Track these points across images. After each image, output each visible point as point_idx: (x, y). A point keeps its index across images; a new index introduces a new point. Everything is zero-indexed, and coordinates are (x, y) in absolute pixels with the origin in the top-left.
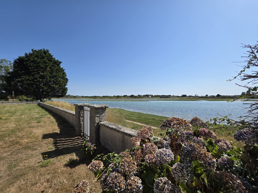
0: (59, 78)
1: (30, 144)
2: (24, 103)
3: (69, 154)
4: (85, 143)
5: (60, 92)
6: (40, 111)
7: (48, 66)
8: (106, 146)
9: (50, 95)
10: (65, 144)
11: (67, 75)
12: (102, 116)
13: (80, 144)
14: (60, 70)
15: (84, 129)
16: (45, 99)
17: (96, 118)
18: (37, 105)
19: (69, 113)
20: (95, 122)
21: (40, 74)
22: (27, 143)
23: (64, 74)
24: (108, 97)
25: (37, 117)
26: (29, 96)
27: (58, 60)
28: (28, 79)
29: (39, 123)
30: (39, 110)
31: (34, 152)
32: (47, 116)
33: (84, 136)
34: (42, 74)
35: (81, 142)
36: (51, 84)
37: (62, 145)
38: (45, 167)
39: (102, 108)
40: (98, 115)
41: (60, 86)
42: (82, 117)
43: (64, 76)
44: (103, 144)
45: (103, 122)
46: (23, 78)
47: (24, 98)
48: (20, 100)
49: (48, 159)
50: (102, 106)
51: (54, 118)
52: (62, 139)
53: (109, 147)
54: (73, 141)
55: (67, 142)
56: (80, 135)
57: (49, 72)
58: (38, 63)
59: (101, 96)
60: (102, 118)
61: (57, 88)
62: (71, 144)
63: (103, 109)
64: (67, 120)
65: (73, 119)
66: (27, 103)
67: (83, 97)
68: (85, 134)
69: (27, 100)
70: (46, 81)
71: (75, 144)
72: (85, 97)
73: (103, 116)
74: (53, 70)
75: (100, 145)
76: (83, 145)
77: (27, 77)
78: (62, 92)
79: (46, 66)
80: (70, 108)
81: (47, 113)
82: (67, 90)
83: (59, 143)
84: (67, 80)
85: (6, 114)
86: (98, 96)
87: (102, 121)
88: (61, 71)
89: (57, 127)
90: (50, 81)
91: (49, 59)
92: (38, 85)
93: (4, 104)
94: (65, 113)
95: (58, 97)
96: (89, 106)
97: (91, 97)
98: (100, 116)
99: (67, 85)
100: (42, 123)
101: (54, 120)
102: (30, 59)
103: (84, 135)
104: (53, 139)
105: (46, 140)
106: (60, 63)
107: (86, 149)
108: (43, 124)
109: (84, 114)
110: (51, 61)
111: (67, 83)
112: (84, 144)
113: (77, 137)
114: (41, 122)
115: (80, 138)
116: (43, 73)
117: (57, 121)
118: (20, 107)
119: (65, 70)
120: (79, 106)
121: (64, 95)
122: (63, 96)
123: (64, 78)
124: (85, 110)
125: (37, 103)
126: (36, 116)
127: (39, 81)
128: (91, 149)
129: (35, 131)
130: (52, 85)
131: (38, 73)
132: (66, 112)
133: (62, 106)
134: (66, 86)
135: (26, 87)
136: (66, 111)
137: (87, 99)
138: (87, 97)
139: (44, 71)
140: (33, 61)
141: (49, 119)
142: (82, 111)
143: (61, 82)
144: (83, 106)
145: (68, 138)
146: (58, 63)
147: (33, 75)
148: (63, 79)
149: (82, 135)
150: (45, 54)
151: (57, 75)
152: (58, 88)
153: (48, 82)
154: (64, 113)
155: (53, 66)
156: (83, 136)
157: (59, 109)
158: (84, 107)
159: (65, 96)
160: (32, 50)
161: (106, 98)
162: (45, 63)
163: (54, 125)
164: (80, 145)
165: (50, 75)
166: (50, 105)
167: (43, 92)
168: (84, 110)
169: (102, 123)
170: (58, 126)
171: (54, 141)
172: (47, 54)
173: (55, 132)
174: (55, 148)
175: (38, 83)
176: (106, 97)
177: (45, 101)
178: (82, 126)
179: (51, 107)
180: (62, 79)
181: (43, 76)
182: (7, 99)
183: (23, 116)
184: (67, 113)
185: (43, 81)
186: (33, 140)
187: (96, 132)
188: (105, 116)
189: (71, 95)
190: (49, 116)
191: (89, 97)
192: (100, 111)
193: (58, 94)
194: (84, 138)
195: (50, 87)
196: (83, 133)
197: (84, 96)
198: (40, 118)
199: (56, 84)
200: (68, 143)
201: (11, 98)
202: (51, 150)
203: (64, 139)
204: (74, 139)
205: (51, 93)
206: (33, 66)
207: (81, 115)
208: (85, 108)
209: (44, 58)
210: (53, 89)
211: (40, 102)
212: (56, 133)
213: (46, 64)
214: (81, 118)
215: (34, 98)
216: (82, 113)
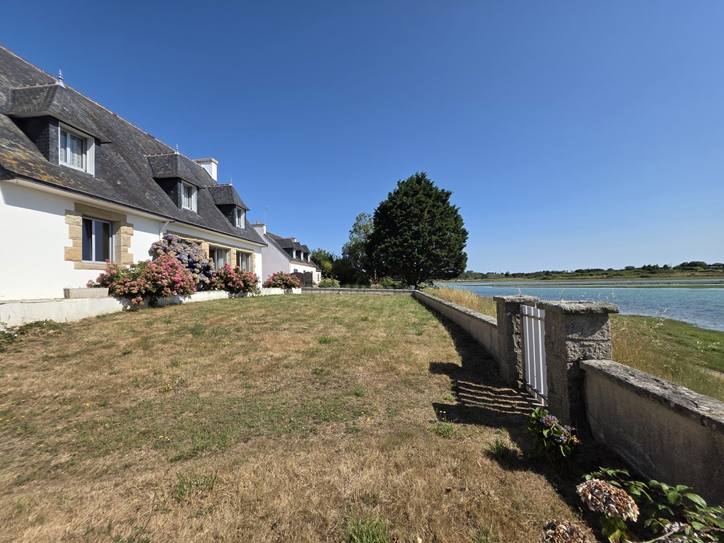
0: (446, 232)
1: (411, 377)
2: (391, 292)
3: (491, 426)
4: (539, 413)
5: (452, 266)
6: (417, 310)
7: (425, 208)
8: (618, 448)
9: (431, 275)
10: (477, 397)
11: (464, 222)
12: (590, 340)
13: (518, 410)
14: (448, 213)
15: (524, 371)
16: (422, 283)
17: (569, 343)
18: (411, 296)
19: (480, 320)
20: (567, 356)
21: (412, 230)
22: (407, 374)
23: (458, 220)
24: (600, 273)
25: (414, 323)
26: (397, 277)
27: (443, 190)
28: (395, 244)
29: (419, 335)
30: (416, 308)
31: (420, 396)
32: (431, 321)
33: (525, 391)
34: (415, 228)
35: (519, 405)
36: (433, 249)
37: (470, 398)
38: (444, 437)
39: (589, 313)
40: (575, 336)
41: (451, 251)
42: (517, 333)
43: (457, 225)
44: (602, 436)
45: (599, 362)
46: (387, 242)
47: (389, 283)
48: (385, 287)
49: (447, 422)
50: (588, 306)
51: (446, 329)
52: (470, 384)
53: (632, 457)
54: (498, 398)
55: (482, 395)
56: (516, 387)
57: (428, 222)
58: (409, 207)
59: (571, 269)
60: (590, 346)
61: (445, 256)
62: (493, 402)
63: (596, 318)
64: (475, 336)
65: (491, 336)
66: (395, 292)
67: (507, 275)
68: (531, 387)
69: (394, 287)
70: (423, 242)
71: (502, 405)
72: (514, 275)
73: (594, 341)
74: (436, 216)
75: (591, 436)
76: (534, 419)
77: (393, 240)
78: (456, 265)
79: (422, 211)
80: (478, 306)
81: (430, 315)
82: (467, 259)
83: (463, 391)
84: (465, 233)
85: (371, 311)
86: (558, 273)
87: (592, 358)
88: (452, 213)
89: (455, 352)
90: (430, 242)
91: (426, 192)
92: (411, 253)
93: (366, 293)
94: (470, 318)
95: (448, 277)
96: (540, 306)
97: (532, 276)
98: (582, 340)
99: (465, 246)
100: (425, 338)
101: (446, 333)
102: (395, 204)
103: (527, 387)
104: (450, 378)
105: (437, 376)
106: (448, 194)
107: (545, 433)
108: (427, 338)
109: (522, 325)
110: (430, 197)
111: (464, 241)
112: (536, 414)
113: (506, 389)
114: (424, 334)
115: (516, 395)
116: (416, 226)
117: (454, 336)
118: (387, 298)
119: (459, 211)
120: (507, 303)
121: (461, 273)
122: (458, 275)
123: (457, 231)
124: (527, 315)
125: (410, 292)
126: (414, 320)
127: (411, 246)
128: (559, 438)
129: (416, 352)
130: (434, 251)
131: (410, 229)
132: (472, 317)
133: (459, 301)
134: (464, 250)
135: (391, 260)
136: (472, 314)
137: (521, 281)
138: (519, 277)
139: (419, 221)
140: (400, 206)
141: (437, 329)
142: (518, 318)
143: (453, 242)
144: (520, 303)
145: (484, 384)
146: (443, 197)
147: (401, 235)
148: (455, 233)
149: (520, 386)
150: (420, 184)
151: (442, 225)
152: (447, 257)
153: (426, 246)
154: (467, 318)
155: (434, 206)
156: (524, 389)
157: (454, 308)
158: (521, 305)
159: (461, 275)
160: (399, 182)
161: (590, 275)
162: (420, 203)
163: (448, 346)
164: (519, 413)
165: (430, 228)
166: (433, 297)
167: (418, 267)
168: (523, 315)
169: (592, 362)
170: (456, 349)
171: (452, 383)
172: (423, 182)
173: (452, 361)
174: (456, 400)
175: (410, 250)
176: (591, 273)
177: (422, 288)
178: (520, 359)
179: (437, 301)
180: (453, 234)
181: (417, 232)
182: (368, 284)
183: (394, 318)
184: (474, 320)
185: (417, 243)
186: (415, 370)
187: (570, 388)
188: (603, 341)
189: (476, 271)
190: (435, 322)
191: (526, 275)
192: (583, 321)
193: (447, 270)
194: (528, 396)
195: (430, 255)
196: (524, 380)
197: (511, 273)
198: (420, 324)
199: (442, 247)
200: (486, 398)
201: (374, 283)
202: (449, 403)
203: (474, 385)
204: (500, 393)
205: (433, 269)
206: (402, 216)
207: (516, 329)
208: (526, 309)
209: (416, 193)
210: (437, 259)
211: (415, 289)
212: (453, 365)
213: (422, 205)
214: (516, 339)
215: (404, 282)
216: (517, 324)
